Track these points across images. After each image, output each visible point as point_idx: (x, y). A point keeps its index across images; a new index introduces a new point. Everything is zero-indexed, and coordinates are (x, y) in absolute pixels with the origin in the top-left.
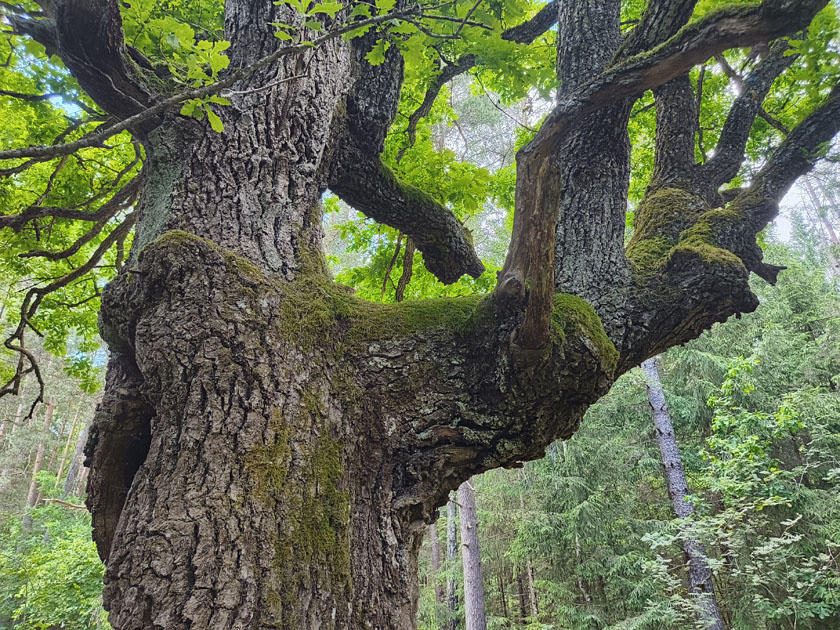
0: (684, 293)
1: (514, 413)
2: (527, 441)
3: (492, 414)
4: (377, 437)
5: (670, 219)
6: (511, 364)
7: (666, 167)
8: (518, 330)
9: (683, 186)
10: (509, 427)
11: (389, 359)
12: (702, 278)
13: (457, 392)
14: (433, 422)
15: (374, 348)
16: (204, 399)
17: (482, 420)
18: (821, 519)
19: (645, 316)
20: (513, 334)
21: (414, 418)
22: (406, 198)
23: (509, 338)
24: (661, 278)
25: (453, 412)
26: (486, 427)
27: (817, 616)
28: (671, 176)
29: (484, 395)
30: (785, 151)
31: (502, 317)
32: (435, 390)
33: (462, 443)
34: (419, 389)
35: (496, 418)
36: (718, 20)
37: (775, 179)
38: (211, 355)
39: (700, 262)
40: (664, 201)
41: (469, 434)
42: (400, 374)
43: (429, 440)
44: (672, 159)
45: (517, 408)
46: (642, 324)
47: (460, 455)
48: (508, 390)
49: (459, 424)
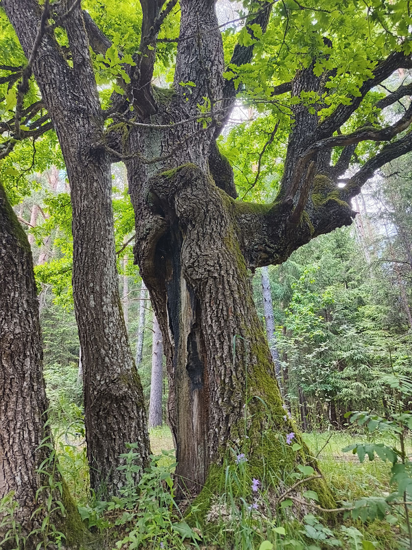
0: (331, 215)
1: (281, 245)
2: (282, 256)
3: (274, 244)
4: (243, 245)
5: (324, 187)
6: (285, 228)
7: (320, 165)
8: (290, 217)
9: (326, 174)
10: (279, 249)
11: (247, 220)
12: (337, 210)
13: (265, 235)
14: (258, 244)
15: (243, 216)
16: (210, 221)
17: (272, 245)
18: (333, 349)
19: (317, 221)
20: (288, 217)
21: (253, 241)
22: (221, 159)
23: (286, 219)
24: (323, 209)
25: (264, 241)
26: (272, 248)
27: (326, 389)
28: (322, 170)
29: (274, 237)
30: (365, 168)
31: (283, 212)
32: (259, 234)
33: (265, 252)
34: (254, 232)
35: (276, 246)
36: (368, 131)
37: (361, 179)
38: (212, 207)
39: (337, 205)
40: (321, 180)
41: (268, 249)
42: (250, 226)
43: (257, 249)
44: (323, 162)
45: (283, 243)
46: (316, 224)
47: (264, 256)
48: (282, 237)
49: (265, 245)
